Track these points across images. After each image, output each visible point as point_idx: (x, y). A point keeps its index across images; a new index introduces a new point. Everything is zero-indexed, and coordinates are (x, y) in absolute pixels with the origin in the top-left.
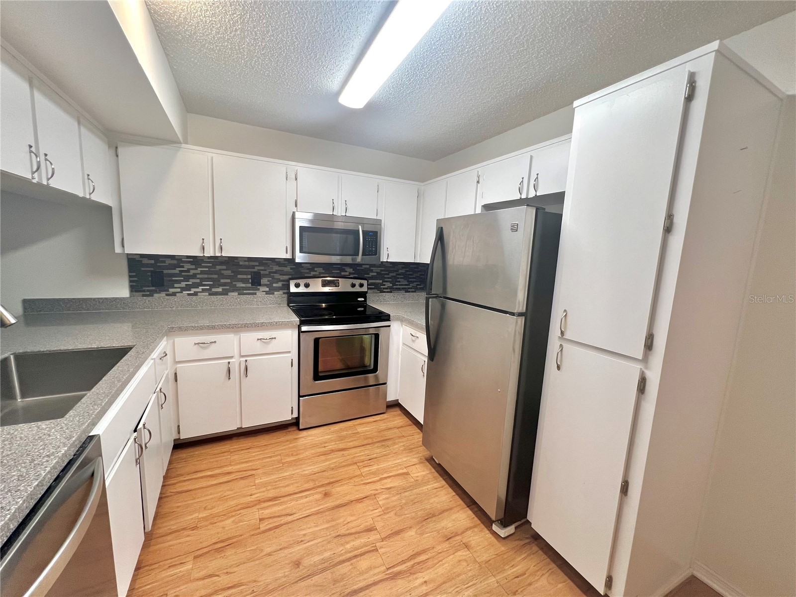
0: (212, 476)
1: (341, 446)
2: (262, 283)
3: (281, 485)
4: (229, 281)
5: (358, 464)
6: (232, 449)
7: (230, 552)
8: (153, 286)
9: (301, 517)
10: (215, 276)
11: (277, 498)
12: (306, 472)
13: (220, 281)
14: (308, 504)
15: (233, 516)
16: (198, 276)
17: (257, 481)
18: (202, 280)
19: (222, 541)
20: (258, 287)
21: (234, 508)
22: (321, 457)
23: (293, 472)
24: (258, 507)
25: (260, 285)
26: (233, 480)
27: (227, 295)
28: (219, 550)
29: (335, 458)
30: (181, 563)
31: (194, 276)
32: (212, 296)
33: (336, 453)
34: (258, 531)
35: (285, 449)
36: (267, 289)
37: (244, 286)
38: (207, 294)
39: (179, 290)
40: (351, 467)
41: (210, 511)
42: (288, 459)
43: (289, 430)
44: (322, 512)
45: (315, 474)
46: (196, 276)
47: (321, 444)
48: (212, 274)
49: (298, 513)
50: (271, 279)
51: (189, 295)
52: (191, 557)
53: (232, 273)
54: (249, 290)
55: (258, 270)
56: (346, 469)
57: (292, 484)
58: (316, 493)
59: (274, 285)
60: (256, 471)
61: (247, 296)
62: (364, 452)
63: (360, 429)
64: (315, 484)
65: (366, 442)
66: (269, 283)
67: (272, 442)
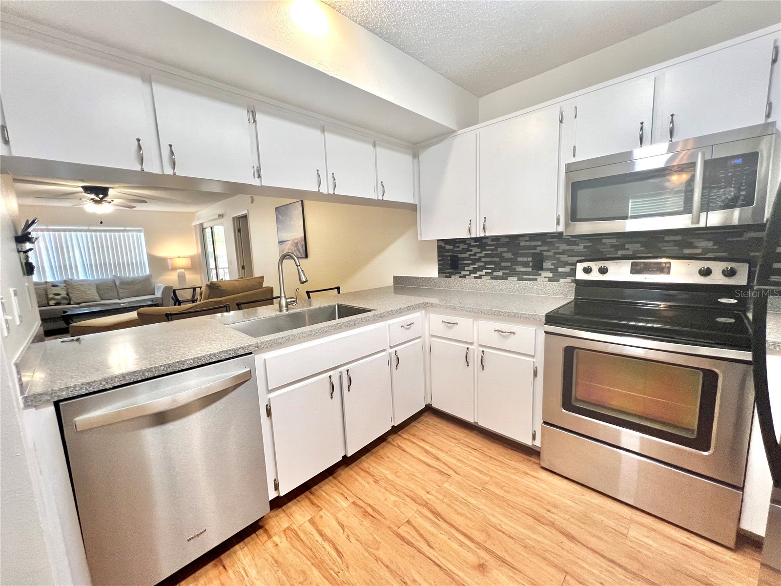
0: (426, 451)
1: (573, 530)
2: (544, 267)
3: (456, 507)
4: (509, 264)
5: (568, 578)
6: (463, 440)
7: (367, 522)
8: (451, 269)
9: (434, 559)
10: (497, 259)
11: (439, 515)
12: (493, 520)
13: (500, 264)
14: (453, 554)
15: (399, 497)
16: (483, 259)
17: (445, 485)
18: (486, 263)
19: (374, 509)
20: (540, 272)
21: (407, 491)
22: (529, 517)
23: (481, 507)
24: (420, 508)
25: (542, 269)
26: (433, 467)
27: (507, 279)
28: (366, 513)
29: (543, 536)
30: (346, 498)
31: (479, 260)
32: (493, 280)
33: (554, 531)
34: (396, 529)
35: (502, 475)
36: (551, 275)
37: (524, 270)
38: (489, 277)
39: (468, 273)
40: (552, 570)
41: (395, 477)
42: (493, 488)
43: (531, 459)
44: (453, 579)
45: (499, 530)
46: (481, 259)
47: (549, 503)
48: (494, 257)
49: (436, 552)
50: (556, 262)
51: (475, 277)
52: (351, 500)
53: (512, 255)
54: (529, 275)
55: (541, 251)
56: (543, 565)
57: (466, 517)
58: (475, 553)
59: (560, 270)
60: (456, 475)
61: (527, 282)
62: (601, 572)
63: (634, 533)
64: (486, 542)
65: (623, 561)
66: (553, 267)
67: (500, 458)
